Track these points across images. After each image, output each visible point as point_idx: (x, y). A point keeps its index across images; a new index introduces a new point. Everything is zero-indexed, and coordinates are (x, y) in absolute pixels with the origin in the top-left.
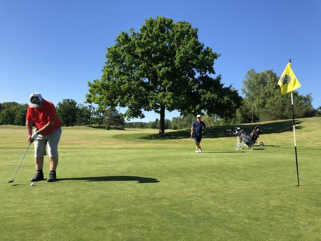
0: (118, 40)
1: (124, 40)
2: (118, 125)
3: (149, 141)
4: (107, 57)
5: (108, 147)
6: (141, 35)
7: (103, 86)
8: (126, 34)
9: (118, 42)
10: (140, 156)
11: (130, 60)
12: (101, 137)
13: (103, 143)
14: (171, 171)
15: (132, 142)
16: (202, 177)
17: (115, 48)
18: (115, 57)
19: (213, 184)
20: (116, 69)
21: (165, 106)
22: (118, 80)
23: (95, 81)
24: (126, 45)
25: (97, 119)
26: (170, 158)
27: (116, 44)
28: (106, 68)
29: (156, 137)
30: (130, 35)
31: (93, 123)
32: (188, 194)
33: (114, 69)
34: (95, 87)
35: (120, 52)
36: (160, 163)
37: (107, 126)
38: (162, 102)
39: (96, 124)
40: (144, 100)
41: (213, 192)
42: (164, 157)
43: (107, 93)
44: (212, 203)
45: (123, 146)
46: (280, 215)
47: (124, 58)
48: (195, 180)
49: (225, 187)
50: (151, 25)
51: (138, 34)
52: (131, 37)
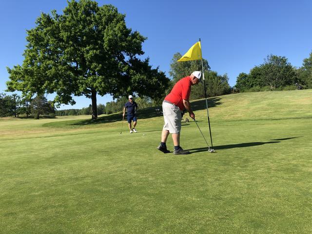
0: (39, 22)
1: (46, 22)
2: (48, 114)
3: (82, 126)
4: (28, 41)
5: (35, 136)
6: (65, 18)
7: (26, 71)
8: (48, 16)
9: (39, 24)
10: (69, 141)
11: (55, 44)
12: (28, 127)
13: (30, 132)
14: (99, 152)
15: (62, 129)
16: (129, 154)
17: (36, 30)
18: (37, 40)
19: (138, 158)
20: (40, 54)
21: (96, 90)
22: (43, 66)
23: (15, 67)
24: (49, 28)
25: (24, 109)
26: (100, 140)
27: (37, 26)
28: (28, 52)
29: (89, 122)
30: (53, 17)
31: (19, 114)
32: (113, 170)
33: (37, 54)
34: (16, 73)
35: (43, 35)
36: (89, 146)
37: (36, 115)
38: (93, 85)
39: (22, 114)
40: (73, 85)
41: (138, 165)
42: (95, 140)
43: (31, 80)
44: (135, 175)
45: (53, 134)
46: (194, 176)
47: (48, 41)
48: (122, 157)
49: (150, 159)
50: (75, 8)
51: (62, 16)
52: (53, 19)
